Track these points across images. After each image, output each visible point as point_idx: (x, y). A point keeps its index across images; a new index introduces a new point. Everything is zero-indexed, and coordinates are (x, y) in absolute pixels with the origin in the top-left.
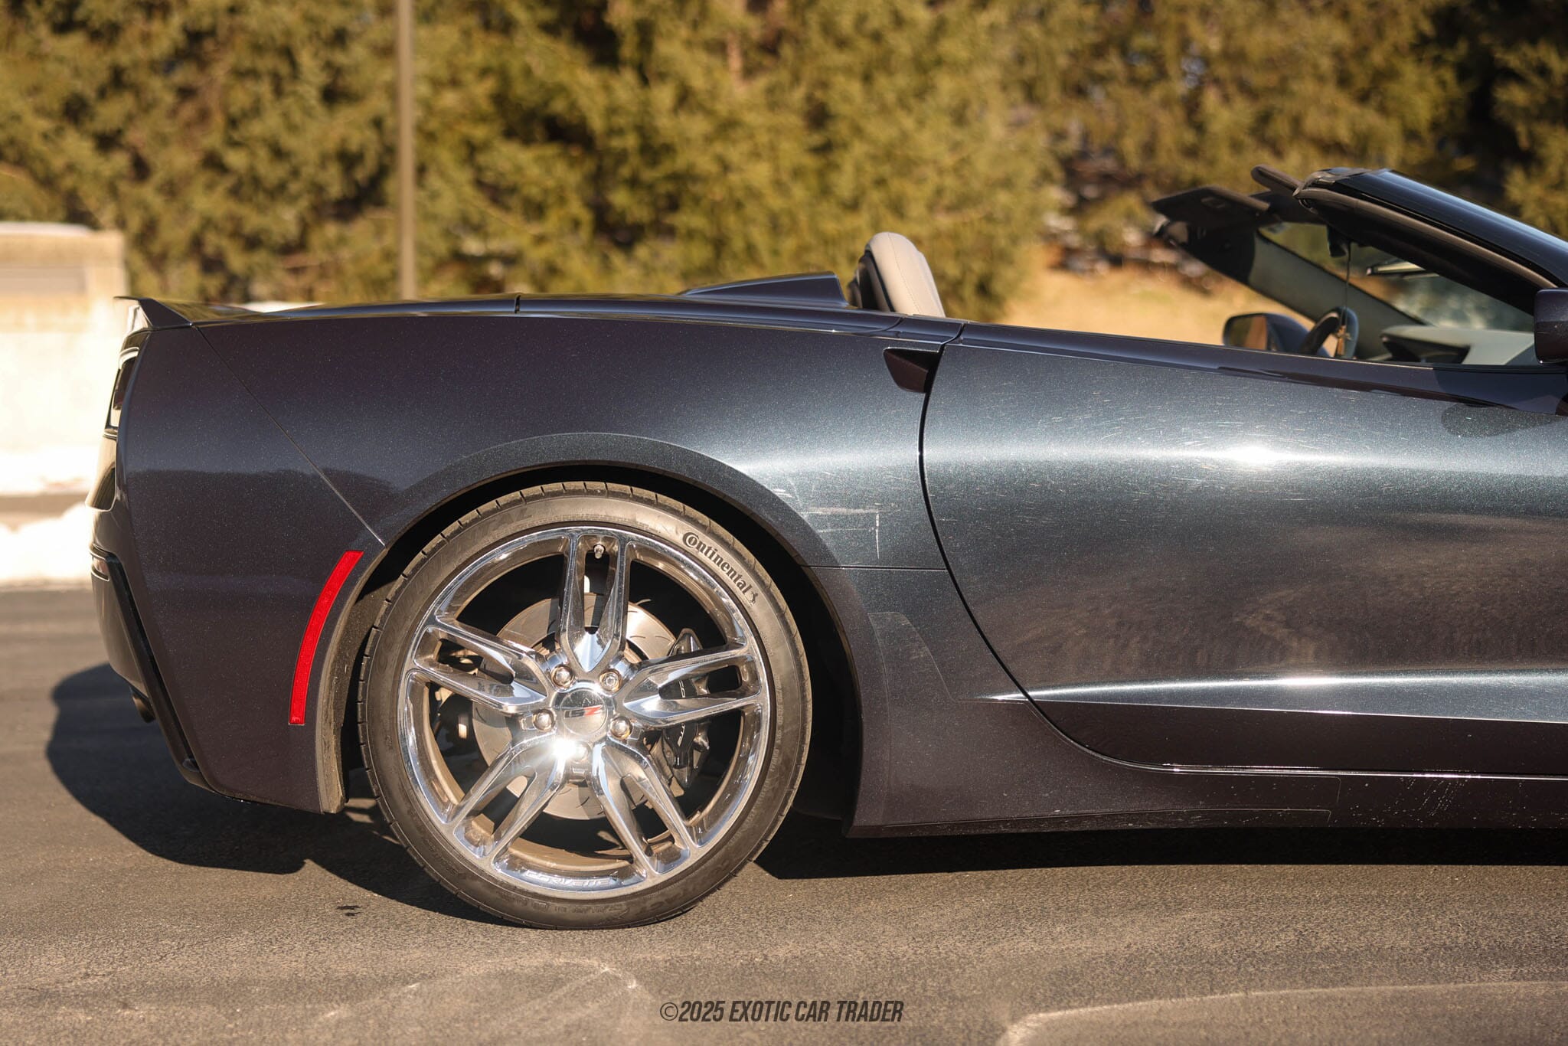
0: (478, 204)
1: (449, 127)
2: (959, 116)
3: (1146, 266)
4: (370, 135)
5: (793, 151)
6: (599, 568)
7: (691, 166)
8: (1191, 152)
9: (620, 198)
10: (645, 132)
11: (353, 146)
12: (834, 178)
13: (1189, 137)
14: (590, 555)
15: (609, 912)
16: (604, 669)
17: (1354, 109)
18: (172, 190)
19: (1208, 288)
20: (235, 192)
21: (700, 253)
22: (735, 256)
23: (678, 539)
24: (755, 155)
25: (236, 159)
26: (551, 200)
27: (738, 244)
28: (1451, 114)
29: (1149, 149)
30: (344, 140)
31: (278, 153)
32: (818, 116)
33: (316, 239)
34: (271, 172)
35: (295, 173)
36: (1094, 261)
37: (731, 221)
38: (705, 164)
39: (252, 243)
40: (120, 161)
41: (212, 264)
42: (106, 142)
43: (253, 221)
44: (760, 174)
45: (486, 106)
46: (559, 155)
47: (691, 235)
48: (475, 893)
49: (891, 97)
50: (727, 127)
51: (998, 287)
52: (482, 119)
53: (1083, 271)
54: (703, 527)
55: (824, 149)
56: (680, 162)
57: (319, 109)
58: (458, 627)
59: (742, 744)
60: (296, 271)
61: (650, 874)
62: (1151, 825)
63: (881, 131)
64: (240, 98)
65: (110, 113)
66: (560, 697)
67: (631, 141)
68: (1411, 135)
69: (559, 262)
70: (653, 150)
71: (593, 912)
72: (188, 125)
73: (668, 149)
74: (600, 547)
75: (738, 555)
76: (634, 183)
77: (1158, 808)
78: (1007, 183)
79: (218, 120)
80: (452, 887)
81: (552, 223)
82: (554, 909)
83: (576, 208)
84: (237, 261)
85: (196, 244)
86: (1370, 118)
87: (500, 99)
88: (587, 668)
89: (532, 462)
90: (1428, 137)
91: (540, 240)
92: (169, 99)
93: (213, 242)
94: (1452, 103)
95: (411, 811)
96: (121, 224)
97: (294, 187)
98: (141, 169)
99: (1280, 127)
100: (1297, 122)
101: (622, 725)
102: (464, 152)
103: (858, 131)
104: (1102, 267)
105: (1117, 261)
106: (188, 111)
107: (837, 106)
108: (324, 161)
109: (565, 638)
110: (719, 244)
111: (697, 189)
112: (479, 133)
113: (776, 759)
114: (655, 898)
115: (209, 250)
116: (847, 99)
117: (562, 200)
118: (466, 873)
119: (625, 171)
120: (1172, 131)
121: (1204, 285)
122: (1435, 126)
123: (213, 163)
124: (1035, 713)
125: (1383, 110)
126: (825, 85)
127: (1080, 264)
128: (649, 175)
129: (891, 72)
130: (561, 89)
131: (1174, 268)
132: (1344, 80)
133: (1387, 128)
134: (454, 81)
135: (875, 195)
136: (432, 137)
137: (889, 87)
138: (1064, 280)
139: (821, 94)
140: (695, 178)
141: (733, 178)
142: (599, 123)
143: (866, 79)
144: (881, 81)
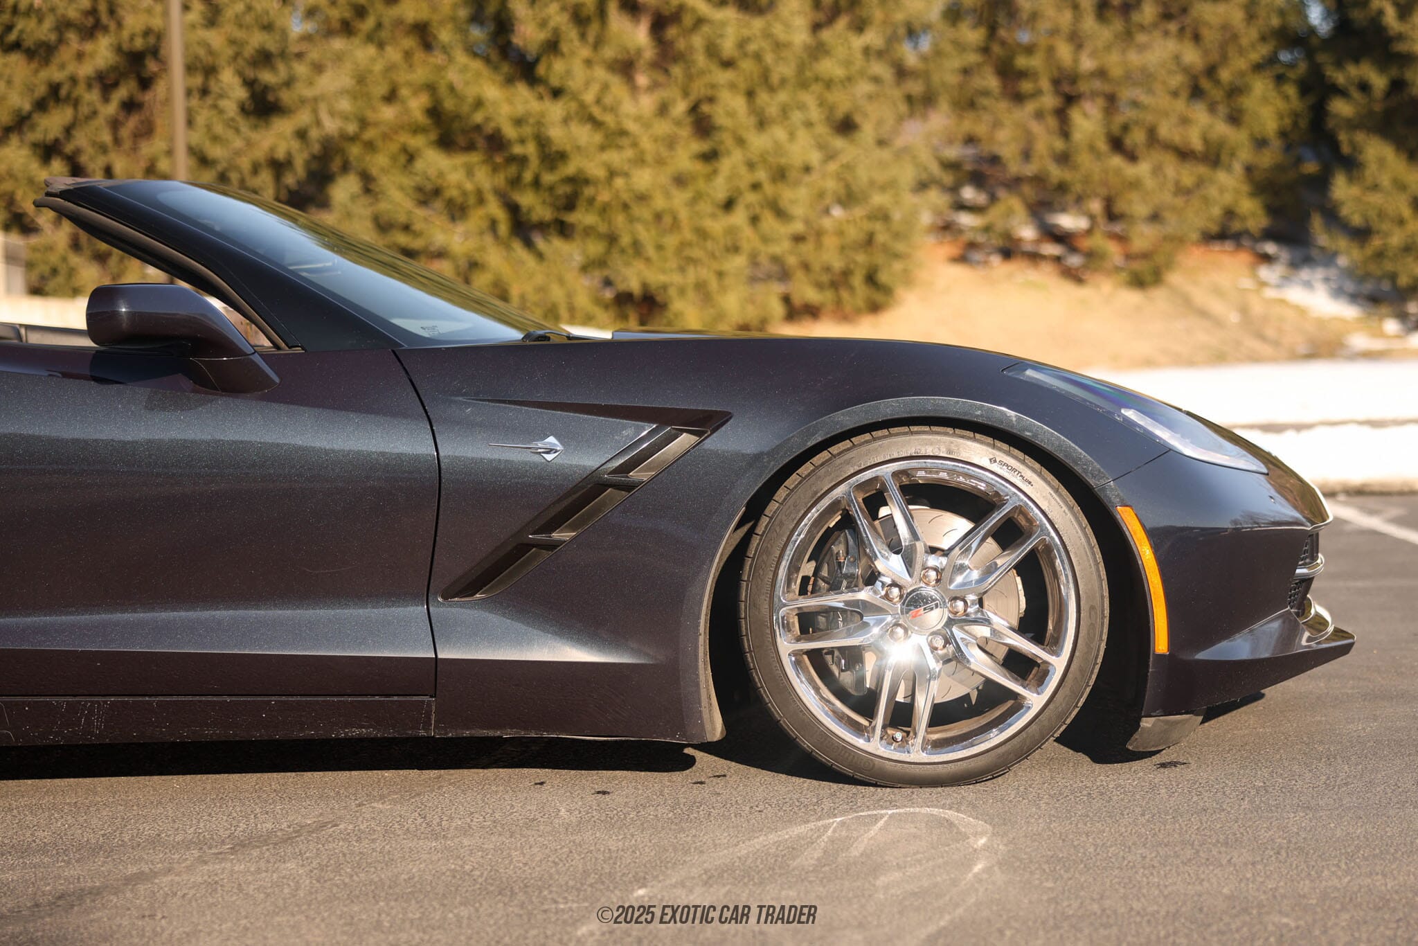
0: (404, 204)
1: (385, 137)
3: (1034, 257)
4: (295, 145)
5: (684, 158)
7: (580, 171)
8: (1062, 159)
9: (526, 199)
10: (542, 142)
11: (280, 154)
12: (712, 182)
13: (1059, 145)
17: (1206, 119)
19: (1084, 277)
21: (595, 248)
22: (623, 251)
24: (640, 161)
26: (472, 200)
27: (625, 240)
28: (1295, 124)
30: (272, 149)
32: (702, 125)
36: (989, 254)
37: (620, 219)
38: (594, 169)
42: (46, 152)
44: (643, 179)
45: (419, 116)
46: (484, 162)
47: (589, 231)
49: (771, 111)
50: (615, 137)
51: (883, 277)
52: (416, 130)
53: (978, 263)
55: (710, 157)
56: (570, 169)
57: (241, 123)
63: (759, 142)
65: (50, 124)
67: (530, 149)
68: (1261, 143)
69: (477, 256)
70: (552, 157)
72: (133, 136)
73: (562, 156)
76: (536, 183)
81: (476, 219)
83: (494, 208)
86: (1221, 129)
87: (434, 112)
90: (1276, 144)
92: (111, 111)
94: (1295, 115)
99: (1137, 137)
100: (1152, 133)
102: (403, 159)
103: (741, 142)
104: (996, 260)
105: (1008, 255)
106: (131, 124)
107: (721, 119)
108: (255, 169)
110: (612, 239)
111: (588, 191)
112: (414, 142)
116: (731, 114)
117: (481, 201)
119: (528, 176)
120: (1045, 140)
121: (1080, 275)
122: (1283, 134)
125: (1233, 120)
126: (711, 100)
127: (977, 256)
128: (548, 178)
129: (772, 89)
130: (479, 103)
131: (1058, 259)
132: (1196, 92)
133: (1237, 137)
134: (391, 97)
135: (751, 197)
136: (370, 146)
137: (770, 103)
138: (959, 271)
139: (705, 108)
140: (587, 182)
141: (619, 182)
142: (510, 132)
143: (750, 94)
144: (763, 97)
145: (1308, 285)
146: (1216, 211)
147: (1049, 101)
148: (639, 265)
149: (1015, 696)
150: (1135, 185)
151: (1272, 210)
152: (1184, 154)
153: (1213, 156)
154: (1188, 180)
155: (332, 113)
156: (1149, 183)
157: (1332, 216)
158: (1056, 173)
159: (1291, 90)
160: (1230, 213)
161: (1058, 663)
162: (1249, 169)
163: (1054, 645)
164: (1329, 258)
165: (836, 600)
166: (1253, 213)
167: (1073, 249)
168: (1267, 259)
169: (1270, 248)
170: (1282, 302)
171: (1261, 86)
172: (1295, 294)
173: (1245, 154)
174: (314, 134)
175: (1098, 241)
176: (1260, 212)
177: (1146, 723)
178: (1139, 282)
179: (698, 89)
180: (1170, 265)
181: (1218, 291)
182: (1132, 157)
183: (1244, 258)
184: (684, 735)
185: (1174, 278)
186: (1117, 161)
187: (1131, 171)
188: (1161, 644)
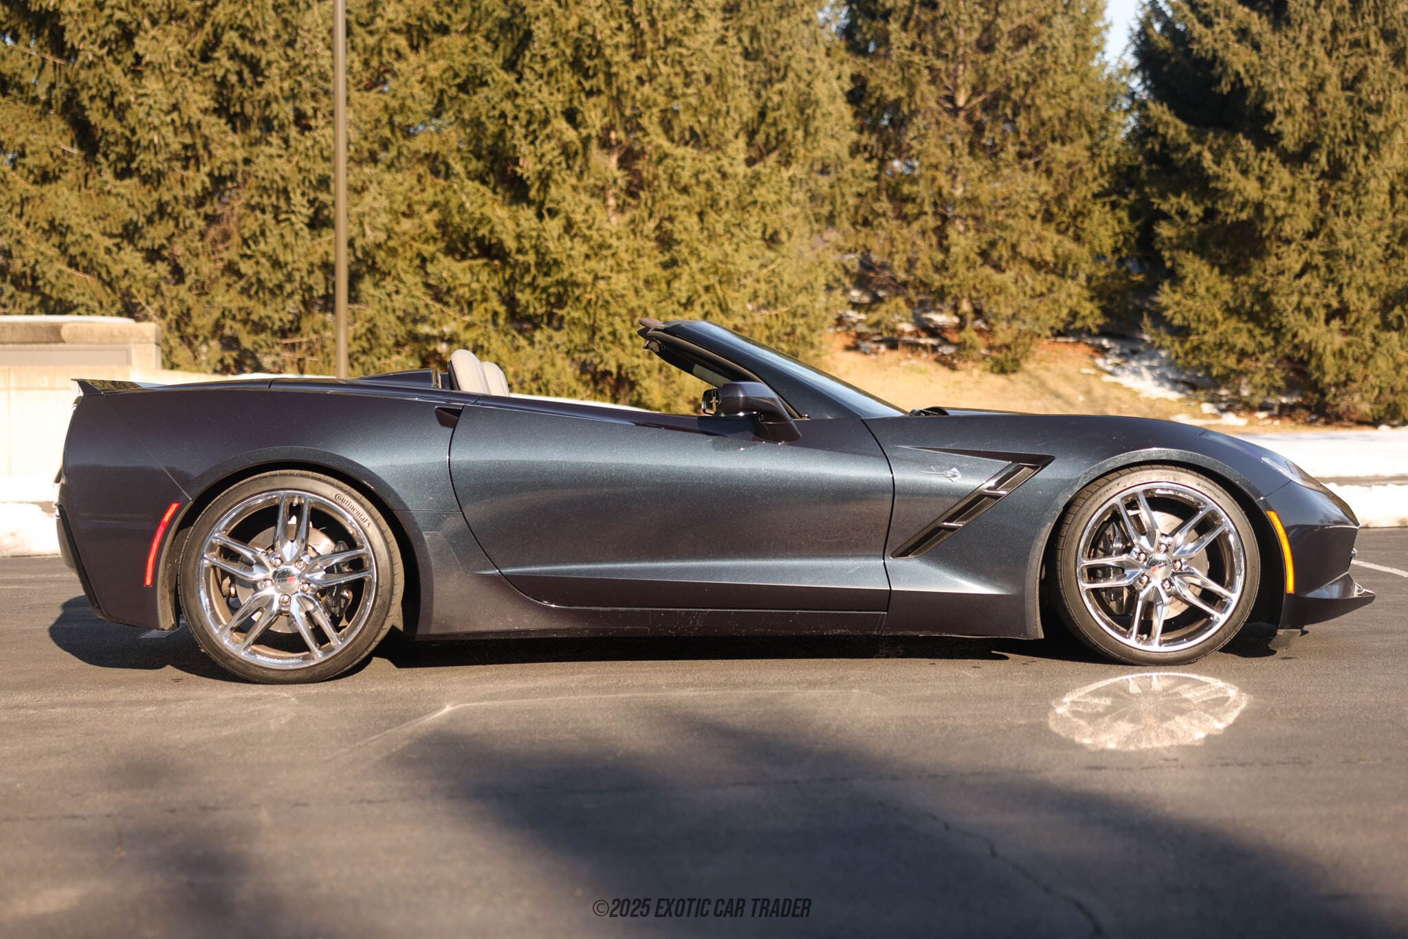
0: (423, 298)
1: (405, 244)
2: (772, 240)
3: (914, 347)
5: (649, 266)
6: (296, 510)
7: (571, 276)
8: (941, 268)
9: (523, 297)
10: (540, 251)
11: (331, 258)
12: (676, 284)
13: (940, 257)
14: (291, 505)
15: (298, 675)
16: (297, 560)
17: (1056, 238)
18: (202, 289)
19: (955, 365)
20: (244, 291)
21: (580, 337)
22: (603, 339)
23: (333, 497)
24: (619, 269)
25: (246, 267)
26: (477, 298)
27: (606, 330)
28: (1126, 241)
29: (911, 264)
31: (276, 264)
32: (665, 241)
33: (306, 325)
34: (272, 278)
35: (289, 278)
36: (877, 344)
37: (602, 314)
38: (582, 276)
39: (258, 327)
40: (163, 268)
41: (231, 343)
42: (153, 256)
43: (259, 312)
44: (621, 282)
45: (433, 230)
46: (486, 265)
47: (573, 322)
48: (233, 667)
49: (720, 228)
50: (598, 250)
52: (429, 239)
53: (868, 351)
54: (345, 492)
55: (671, 264)
56: (566, 273)
57: (306, 232)
58: (229, 540)
59: (364, 596)
60: (293, 347)
61: (318, 655)
62: (565, 636)
63: (711, 253)
64: (251, 224)
65: (156, 234)
66: (275, 573)
67: (531, 258)
68: (1099, 257)
70: (546, 265)
71: (290, 676)
72: (214, 242)
73: (557, 264)
74: (296, 501)
75: (362, 505)
76: (533, 286)
77: (567, 626)
78: (807, 288)
79: (236, 239)
80: (222, 664)
81: (477, 315)
82: (271, 674)
83: (495, 304)
84: (247, 341)
85: (218, 326)
86: (1069, 245)
87: (442, 225)
88: (288, 559)
89: (262, 460)
90: (1111, 258)
91: (469, 326)
92: (200, 223)
93: (230, 327)
94: (1126, 234)
95: (202, 627)
96: (163, 313)
97: (288, 288)
98: (178, 274)
99: (1003, 251)
100: (1014, 249)
101: (306, 586)
102: (417, 262)
103: (694, 252)
104: (883, 349)
105: (893, 345)
106: (213, 232)
107: (680, 234)
109: (278, 543)
110: (593, 330)
111: (576, 291)
112: (428, 249)
113: (379, 601)
114: (319, 669)
115: (227, 332)
116: (686, 229)
117: (485, 297)
118: (228, 657)
119: (527, 279)
120: (927, 253)
121: (954, 360)
122: (1117, 248)
123: (231, 269)
124: (504, 580)
125: (1077, 239)
126: (671, 219)
127: (866, 345)
128: (542, 281)
129: (719, 211)
130: (485, 219)
131: (934, 348)
132: (1048, 217)
133: (1081, 252)
134: (410, 214)
135: (705, 298)
136: (393, 252)
137: (717, 222)
138: (852, 356)
139: (667, 225)
140: (576, 285)
141: (602, 284)
142: (511, 244)
143: (701, 215)
144: (711, 216)
145: (1136, 372)
146: (1064, 312)
147: (931, 222)
148: (616, 350)
149: (1208, 615)
150: (1001, 290)
151: (1105, 311)
152: (1038, 265)
153: (1061, 268)
154: (1040, 288)
155: (374, 228)
156: (1013, 289)
157: (1158, 318)
158: (937, 280)
159: (1123, 215)
160: (1074, 314)
161: (1234, 597)
162: (1089, 279)
163: (1230, 586)
164: (1152, 350)
165: (1111, 561)
166: (1091, 314)
167: (946, 342)
168: (1103, 351)
169: (1105, 342)
170: (1117, 385)
171: (1099, 211)
172: (1126, 379)
173: (1086, 268)
174: (359, 243)
175: (969, 335)
176: (1097, 312)
177: (1280, 632)
178: (1002, 369)
179: (661, 209)
180: (1026, 355)
181: (1067, 378)
182: (998, 268)
183: (1083, 349)
184: (1025, 634)
185: (1029, 366)
186: (988, 270)
187: (997, 278)
188: (1290, 586)
